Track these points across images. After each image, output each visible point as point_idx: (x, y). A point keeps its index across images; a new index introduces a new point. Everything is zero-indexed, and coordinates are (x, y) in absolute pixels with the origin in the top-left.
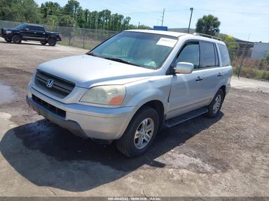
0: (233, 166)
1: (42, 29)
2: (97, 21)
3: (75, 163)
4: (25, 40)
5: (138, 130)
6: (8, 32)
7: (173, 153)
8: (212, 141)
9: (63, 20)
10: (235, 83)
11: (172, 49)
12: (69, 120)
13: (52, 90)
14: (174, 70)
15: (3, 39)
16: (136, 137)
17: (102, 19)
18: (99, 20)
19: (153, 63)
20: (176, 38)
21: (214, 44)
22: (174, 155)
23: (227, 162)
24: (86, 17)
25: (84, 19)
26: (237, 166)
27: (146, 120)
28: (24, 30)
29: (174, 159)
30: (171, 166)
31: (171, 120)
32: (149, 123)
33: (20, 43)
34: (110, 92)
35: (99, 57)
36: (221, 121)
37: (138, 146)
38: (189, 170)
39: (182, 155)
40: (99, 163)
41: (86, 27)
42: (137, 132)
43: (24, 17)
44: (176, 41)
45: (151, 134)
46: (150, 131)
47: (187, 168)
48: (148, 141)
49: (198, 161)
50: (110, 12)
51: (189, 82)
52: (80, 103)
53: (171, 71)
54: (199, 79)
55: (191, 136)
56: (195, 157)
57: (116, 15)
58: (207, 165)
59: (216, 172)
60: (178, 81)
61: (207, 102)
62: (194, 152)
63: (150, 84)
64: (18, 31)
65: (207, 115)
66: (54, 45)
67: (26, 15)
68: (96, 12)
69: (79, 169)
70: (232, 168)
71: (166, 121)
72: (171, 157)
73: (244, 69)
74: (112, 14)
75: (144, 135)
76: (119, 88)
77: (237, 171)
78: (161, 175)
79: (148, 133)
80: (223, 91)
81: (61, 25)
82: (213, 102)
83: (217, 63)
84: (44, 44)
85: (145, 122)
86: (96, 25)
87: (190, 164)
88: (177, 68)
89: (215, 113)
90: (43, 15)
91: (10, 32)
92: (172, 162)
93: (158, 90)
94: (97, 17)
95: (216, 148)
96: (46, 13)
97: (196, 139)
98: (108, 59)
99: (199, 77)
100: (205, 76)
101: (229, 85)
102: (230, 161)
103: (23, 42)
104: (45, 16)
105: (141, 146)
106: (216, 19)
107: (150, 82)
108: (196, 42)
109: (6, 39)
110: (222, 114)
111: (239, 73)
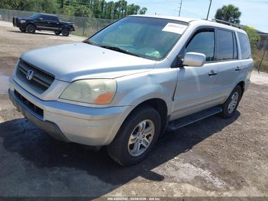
0: (249, 182)
1: (56, 19)
2: (113, 11)
3: (57, 170)
4: (39, 29)
5: (134, 134)
6: (22, 22)
7: (177, 161)
8: (226, 147)
9: (78, 10)
10: (255, 78)
11: (181, 36)
12: (46, 121)
13: (32, 83)
14: (182, 62)
15: (18, 29)
16: (130, 143)
17: (118, 9)
18: (115, 11)
19: (158, 52)
20: (187, 24)
21: (233, 32)
22: (177, 164)
23: (243, 176)
24: (102, 7)
25: (100, 9)
26: (255, 182)
27: (144, 122)
28: (38, 19)
29: (177, 169)
30: (172, 179)
31: (177, 121)
32: (147, 125)
33: (34, 33)
34: (96, 87)
35: (95, 45)
36: (236, 122)
37: (134, 153)
38: (194, 185)
39: (187, 165)
40: (85, 172)
41: (102, 17)
42: (132, 137)
43: (41, 7)
44: (186, 26)
45: (151, 138)
46: (150, 135)
47: (192, 183)
48: (147, 147)
49: (206, 173)
50: (126, 2)
51: (200, 76)
52: (60, 100)
53: (178, 63)
54: (213, 74)
55: (201, 140)
56: (203, 167)
57: (132, 5)
58: (217, 180)
59: (228, 189)
60: (186, 75)
61: (222, 101)
62: (202, 161)
63: (149, 78)
64: (32, 21)
65: (221, 115)
66: (67, 36)
67: (43, 5)
68: (112, 2)
69: (59, 179)
70: (248, 185)
71: (171, 122)
72: (173, 166)
73: (264, 63)
74: (128, 4)
75: (141, 139)
76: (108, 82)
77: (254, 189)
78: (158, 191)
79: (147, 137)
80: (241, 87)
81: (76, 15)
82: (229, 99)
83: (235, 56)
84: (57, 34)
85: (142, 124)
86: (112, 16)
87: (196, 177)
88: (186, 60)
89: (230, 112)
90: (59, 5)
91: (24, 21)
92: (173, 174)
93: (160, 86)
94: (113, 7)
95: (229, 156)
96: (62, 3)
97: (205, 144)
98: (104, 47)
99: (212, 71)
100: (221, 70)
101: (249, 80)
102: (246, 174)
103: (37, 31)
104: (62, 7)
105: (138, 152)
106: (237, 9)
107: (150, 75)
108: (211, 29)
109: (21, 29)
110: (238, 114)
111: (259, 67)
